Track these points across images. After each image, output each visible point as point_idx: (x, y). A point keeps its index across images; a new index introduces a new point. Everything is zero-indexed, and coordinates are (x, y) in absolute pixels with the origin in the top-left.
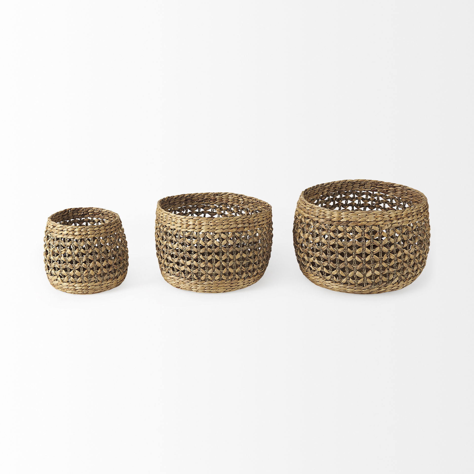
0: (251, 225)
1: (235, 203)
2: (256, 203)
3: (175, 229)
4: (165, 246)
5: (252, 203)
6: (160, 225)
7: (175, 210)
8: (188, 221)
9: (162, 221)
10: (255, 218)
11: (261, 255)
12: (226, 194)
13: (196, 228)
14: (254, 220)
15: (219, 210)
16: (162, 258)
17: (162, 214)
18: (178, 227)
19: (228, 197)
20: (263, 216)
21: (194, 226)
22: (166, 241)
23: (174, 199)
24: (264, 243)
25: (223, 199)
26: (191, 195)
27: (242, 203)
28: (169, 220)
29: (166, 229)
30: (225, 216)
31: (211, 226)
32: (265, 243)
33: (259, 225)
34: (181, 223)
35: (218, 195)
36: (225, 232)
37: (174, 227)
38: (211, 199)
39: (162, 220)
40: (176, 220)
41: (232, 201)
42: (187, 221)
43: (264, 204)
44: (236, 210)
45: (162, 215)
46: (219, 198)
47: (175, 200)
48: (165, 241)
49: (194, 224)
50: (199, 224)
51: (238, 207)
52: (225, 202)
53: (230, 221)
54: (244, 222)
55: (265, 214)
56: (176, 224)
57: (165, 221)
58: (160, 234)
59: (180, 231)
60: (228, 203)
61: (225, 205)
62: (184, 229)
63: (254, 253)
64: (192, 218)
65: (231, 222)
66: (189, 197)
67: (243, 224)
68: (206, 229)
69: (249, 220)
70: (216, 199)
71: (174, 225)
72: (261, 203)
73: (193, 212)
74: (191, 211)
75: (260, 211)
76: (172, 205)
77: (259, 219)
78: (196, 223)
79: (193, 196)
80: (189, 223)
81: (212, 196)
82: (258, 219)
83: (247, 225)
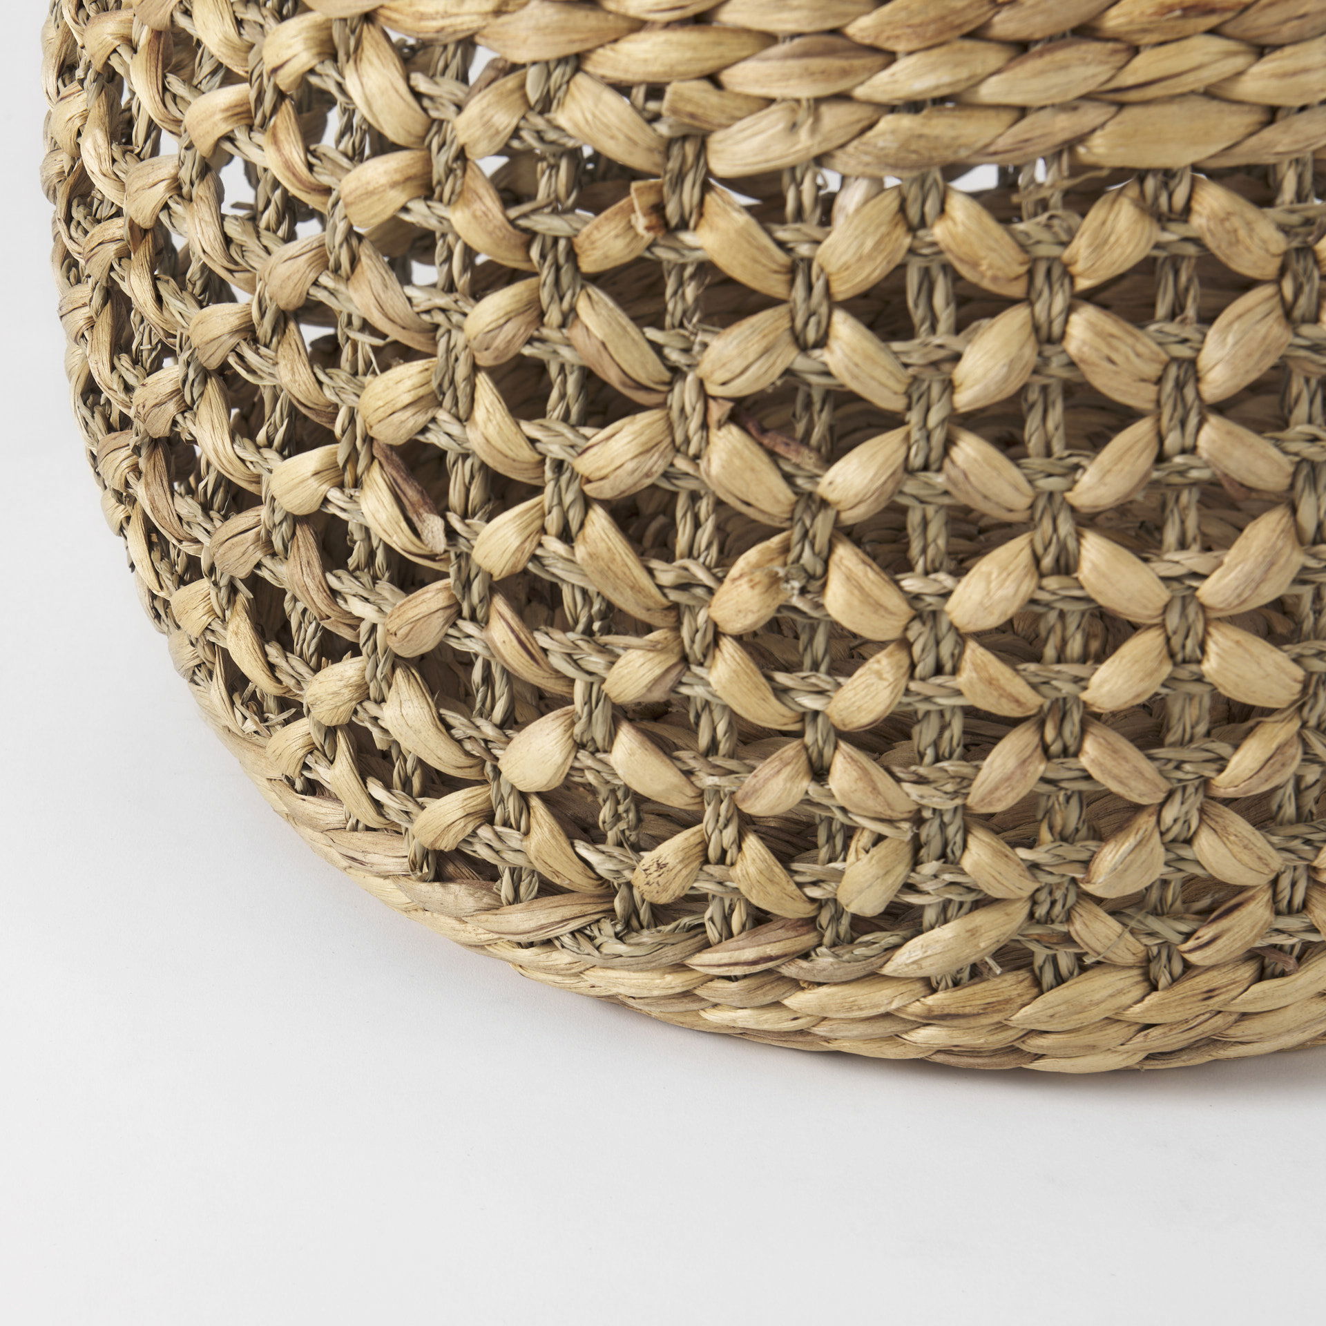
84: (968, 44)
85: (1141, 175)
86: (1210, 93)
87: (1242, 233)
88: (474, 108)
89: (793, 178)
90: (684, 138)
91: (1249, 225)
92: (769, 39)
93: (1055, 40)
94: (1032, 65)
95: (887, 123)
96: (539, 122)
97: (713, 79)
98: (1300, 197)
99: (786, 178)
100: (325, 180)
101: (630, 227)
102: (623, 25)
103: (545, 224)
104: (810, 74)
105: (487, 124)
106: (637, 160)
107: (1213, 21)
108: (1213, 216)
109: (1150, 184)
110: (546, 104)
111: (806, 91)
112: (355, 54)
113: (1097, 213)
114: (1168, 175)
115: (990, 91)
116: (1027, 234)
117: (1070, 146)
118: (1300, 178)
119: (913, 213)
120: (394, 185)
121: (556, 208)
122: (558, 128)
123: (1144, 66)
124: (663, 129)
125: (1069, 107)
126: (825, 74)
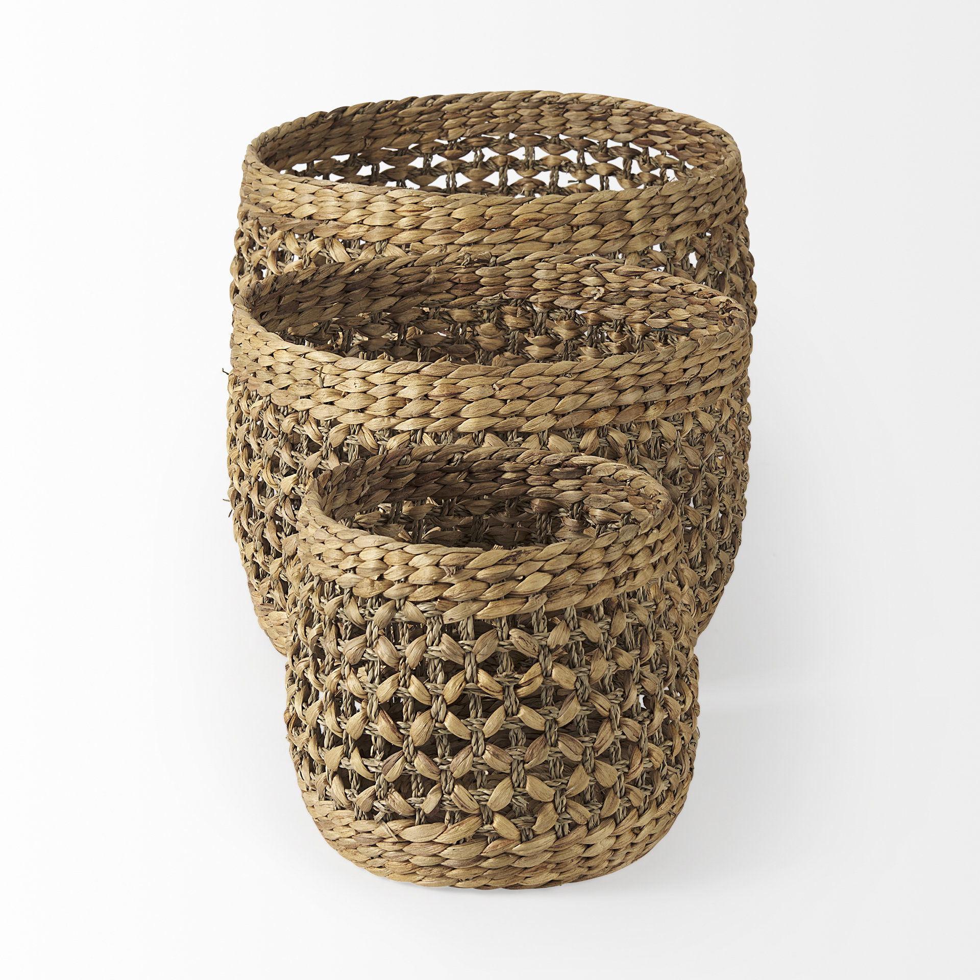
0: (673, 395)
1: (565, 297)
2: (665, 295)
3: (333, 423)
4: (286, 496)
5: (646, 297)
6: (258, 403)
7: (301, 337)
8: (398, 383)
9: (272, 388)
10: (689, 360)
11: (714, 526)
12: (523, 258)
13: (436, 412)
14: (685, 370)
15: (489, 332)
16: (267, 552)
17: (272, 355)
18: (348, 411)
19: (531, 270)
20: (721, 354)
21: (427, 405)
22: (295, 475)
23: (298, 288)
24: (723, 471)
25: (509, 278)
26: (368, 266)
27: (595, 298)
28: (306, 381)
29: (293, 424)
30: (516, 356)
31: (505, 401)
32: (728, 473)
33: (705, 393)
34: (365, 392)
35: (488, 262)
36: (564, 426)
37: (333, 412)
38: (457, 281)
39: (270, 382)
40: (339, 379)
41: (551, 290)
42: (394, 383)
43: (703, 300)
44: (570, 329)
45: (268, 361)
46: (490, 276)
47: (302, 289)
48: (286, 476)
49: (426, 396)
50: (451, 394)
51: (579, 312)
52: (519, 295)
53: (585, 376)
54: (643, 381)
55: (729, 344)
56: (343, 400)
57: (286, 388)
58: (259, 444)
59: (360, 428)
60: (532, 299)
61: (519, 309)
62: (379, 419)
63: (688, 519)
64: (418, 371)
65: (589, 382)
66: (362, 277)
67: (641, 392)
68: (482, 419)
69: (666, 369)
70: (478, 282)
71: (332, 403)
72: (692, 294)
73: (374, 341)
74: (366, 339)
75: (684, 328)
76: (287, 315)
77: (705, 366)
78: (435, 392)
79: (378, 269)
80: (403, 394)
81: (463, 270)
82: (702, 364)
83: (656, 394)
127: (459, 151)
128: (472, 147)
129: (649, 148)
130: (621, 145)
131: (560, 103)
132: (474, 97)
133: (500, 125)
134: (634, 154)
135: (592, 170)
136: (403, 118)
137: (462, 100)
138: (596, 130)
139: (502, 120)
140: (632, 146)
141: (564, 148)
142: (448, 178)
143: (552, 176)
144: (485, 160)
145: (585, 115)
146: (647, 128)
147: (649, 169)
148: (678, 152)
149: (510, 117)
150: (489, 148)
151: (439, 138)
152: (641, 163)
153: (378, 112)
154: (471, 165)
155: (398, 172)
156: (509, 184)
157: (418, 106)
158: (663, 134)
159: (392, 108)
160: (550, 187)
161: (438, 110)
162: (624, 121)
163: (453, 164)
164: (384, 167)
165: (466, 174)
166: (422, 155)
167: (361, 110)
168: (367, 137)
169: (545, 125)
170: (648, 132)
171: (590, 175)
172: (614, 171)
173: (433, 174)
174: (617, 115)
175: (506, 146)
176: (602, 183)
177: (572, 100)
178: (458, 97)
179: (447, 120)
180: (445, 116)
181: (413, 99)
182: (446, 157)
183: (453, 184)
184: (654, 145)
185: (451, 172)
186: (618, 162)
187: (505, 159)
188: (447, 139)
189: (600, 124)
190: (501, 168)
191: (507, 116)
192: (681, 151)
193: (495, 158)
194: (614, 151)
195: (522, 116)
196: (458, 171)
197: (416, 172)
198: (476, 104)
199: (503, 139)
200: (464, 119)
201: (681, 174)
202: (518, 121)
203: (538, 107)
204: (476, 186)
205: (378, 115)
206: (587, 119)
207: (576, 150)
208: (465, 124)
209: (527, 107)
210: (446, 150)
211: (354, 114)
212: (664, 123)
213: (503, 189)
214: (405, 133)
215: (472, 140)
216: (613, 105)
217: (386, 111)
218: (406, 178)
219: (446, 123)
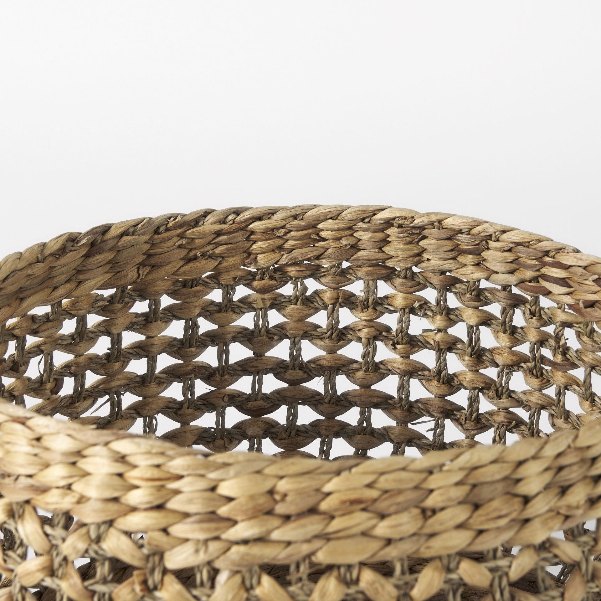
84: (266, 517)
85: (339, 567)
86: (364, 534)
87: (380, 589)
88: (69, 541)
89: (199, 570)
90: (154, 554)
91: (383, 586)
92: (186, 515)
93: (301, 515)
94: (291, 526)
95: (235, 549)
96: (95, 547)
97: (165, 531)
98: (403, 573)
99: (196, 570)
100: (11, 566)
101: (133, 590)
102: (128, 509)
103: (100, 588)
104: (203, 530)
105: (75, 548)
106: (135, 562)
107: (362, 506)
108: (368, 583)
109: (342, 570)
110: (99, 540)
111: (202, 536)
112: (21, 516)
113: (322, 582)
114: (349, 567)
115: (276, 535)
116: (293, 592)
117: (309, 556)
118: (402, 566)
119: (248, 583)
120: (38, 571)
121: (104, 581)
122: (103, 550)
123: (336, 525)
124: (145, 551)
125: (308, 541)
126: (209, 530)
127: (273, 282)
128: (291, 278)
129: (541, 297)
130: (499, 287)
131: (414, 228)
132: (293, 213)
133: (329, 251)
134: (517, 302)
135: (456, 316)
136: (193, 239)
137: (277, 217)
138: (464, 265)
139: (332, 244)
140: (515, 290)
141: (419, 284)
142: (257, 316)
143: (400, 321)
144: (308, 293)
145: (449, 245)
146: (538, 270)
147: (538, 324)
148: (584, 310)
149: (344, 242)
150: (315, 279)
151: (244, 265)
152: (528, 316)
153: (157, 231)
154: (290, 300)
155: (186, 308)
156: (341, 326)
157: (214, 223)
158: (563, 282)
159: (176, 227)
160: (397, 335)
161: (244, 229)
162: (505, 258)
163: (263, 299)
164: (166, 301)
165: (283, 311)
166: (220, 285)
167: (131, 230)
168: (142, 265)
169: (391, 254)
170: (539, 276)
171: (452, 323)
172: (487, 320)
173: (237, 310)
174: (495, 249)
175: (338, 278)
176: (470, 335)
177: (432, 224)
178: (270, 213)
179: (255, 242)
180: (252, 237)
181: (206, 213)
182: (254, 289)
183: (264, 324)
184: (548, 293)
185: (261, 309)
186: (495, 309)
187: (336, 295)
188: (256, 266)
189: (469, 259)
190: (330, 306)
191: (339, 239)
192: (588, 310)
193: (323, 291)
194: (488, 294)
195: (360, 240)
196: (271, 307)
197: (213, 308)
198: (295, 222)
199: (333, 269)
200: (280, 242)
201: (585, 339)
202: (355, 247)
203: (382, 231)
204: (295, 328)
205: (156, 236)
206: (452, 250)
207: (435, 288)
208: (280, 248)
209: (367, 230)
210: (254, 279)
211: (122, 235)
212: (566, 268)
213: (332, 334)
214: (195, 259)
215: (290, 269)
216: (490, 236)
217: (167, 230)
218: (199, 315)
219: (254, 246)
